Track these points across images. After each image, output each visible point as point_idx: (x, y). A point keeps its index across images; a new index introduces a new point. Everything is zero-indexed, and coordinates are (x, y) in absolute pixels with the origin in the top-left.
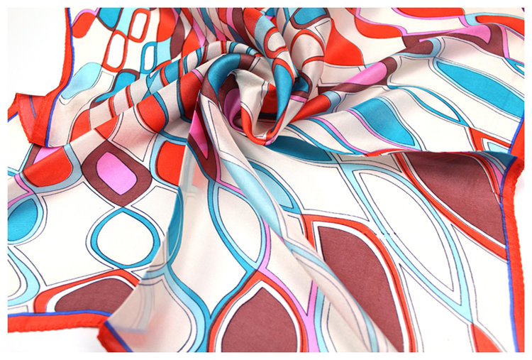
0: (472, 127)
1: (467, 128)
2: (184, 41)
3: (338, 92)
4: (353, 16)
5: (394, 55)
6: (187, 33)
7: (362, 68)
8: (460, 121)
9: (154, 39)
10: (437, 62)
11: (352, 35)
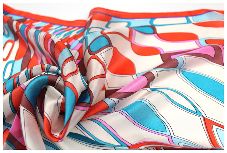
0: (205, 116)
1: (202, 118)
2: (30, 60)
3: (114, 99)
4: (129, 43)
5: (152, 70)
6: (32, 55)
7: (134, 76)
8: (197, 112)
9: (14, 59)
10: (182, 71)
11: (129, 54)
